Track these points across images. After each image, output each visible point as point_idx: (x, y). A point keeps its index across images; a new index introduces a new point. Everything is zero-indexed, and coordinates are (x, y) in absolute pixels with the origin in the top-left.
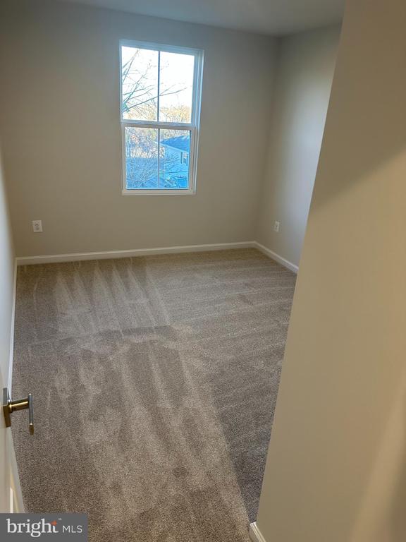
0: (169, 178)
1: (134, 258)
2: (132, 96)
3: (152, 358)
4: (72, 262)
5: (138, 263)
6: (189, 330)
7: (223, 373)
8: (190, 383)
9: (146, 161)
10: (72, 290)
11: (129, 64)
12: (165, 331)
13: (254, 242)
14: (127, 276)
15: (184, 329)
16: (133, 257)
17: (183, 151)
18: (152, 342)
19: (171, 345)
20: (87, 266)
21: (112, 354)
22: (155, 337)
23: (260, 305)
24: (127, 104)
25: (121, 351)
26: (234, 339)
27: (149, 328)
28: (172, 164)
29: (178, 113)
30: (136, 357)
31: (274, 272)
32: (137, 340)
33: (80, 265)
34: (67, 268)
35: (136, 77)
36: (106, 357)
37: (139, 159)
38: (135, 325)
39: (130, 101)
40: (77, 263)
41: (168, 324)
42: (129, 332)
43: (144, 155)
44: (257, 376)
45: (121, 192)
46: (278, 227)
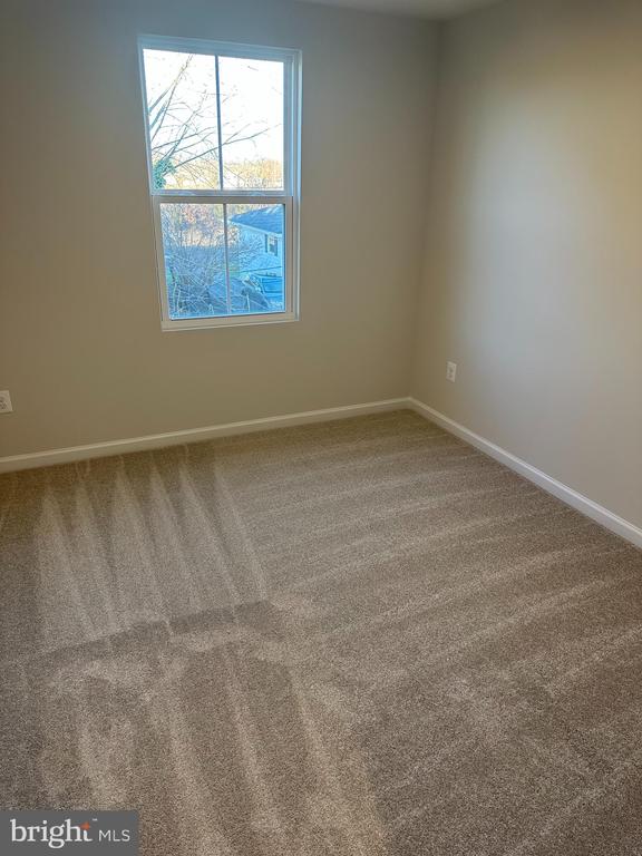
0: (247, 278)
1: (193, 446)
2: (179, 147)
3: (234, 691)
4: (73, 464)
5: (199, 455)
6: (306, 610)
7: (386, 718)
8: (319, 753)
9: (209, 252)
10: (70, 528)
11: (170, 92)
12: (258, 616)
13: (410, 399)
14: (178, 488)
15: (297, 607)
16: (188, 445)
17: (268, 233)
18: (232, 648)
19: (272, 652)
20: (102, 469)
21: (149, 685)
22: (239, 633)
23: (440, 535)
24: (171, 160)
25: (168, 676)
26: (401, 626)
27: (226, 611)
28: (252, 255)
29: (255, 170)
30: (200, 691)
31: (453, 459)
32: (200, 643)
33: (88, 470)
34: (62, 477)
35: (184, 115)
36: (136, 696)
37: (197, 249)
38: (197, 606)
39: (176, 155)
40: (83, 464)
41: (263, 596)
42: (184, 624)
43: (206, 243)
44: (459, 720)
45: (160, 326)
46: (454, 374)
